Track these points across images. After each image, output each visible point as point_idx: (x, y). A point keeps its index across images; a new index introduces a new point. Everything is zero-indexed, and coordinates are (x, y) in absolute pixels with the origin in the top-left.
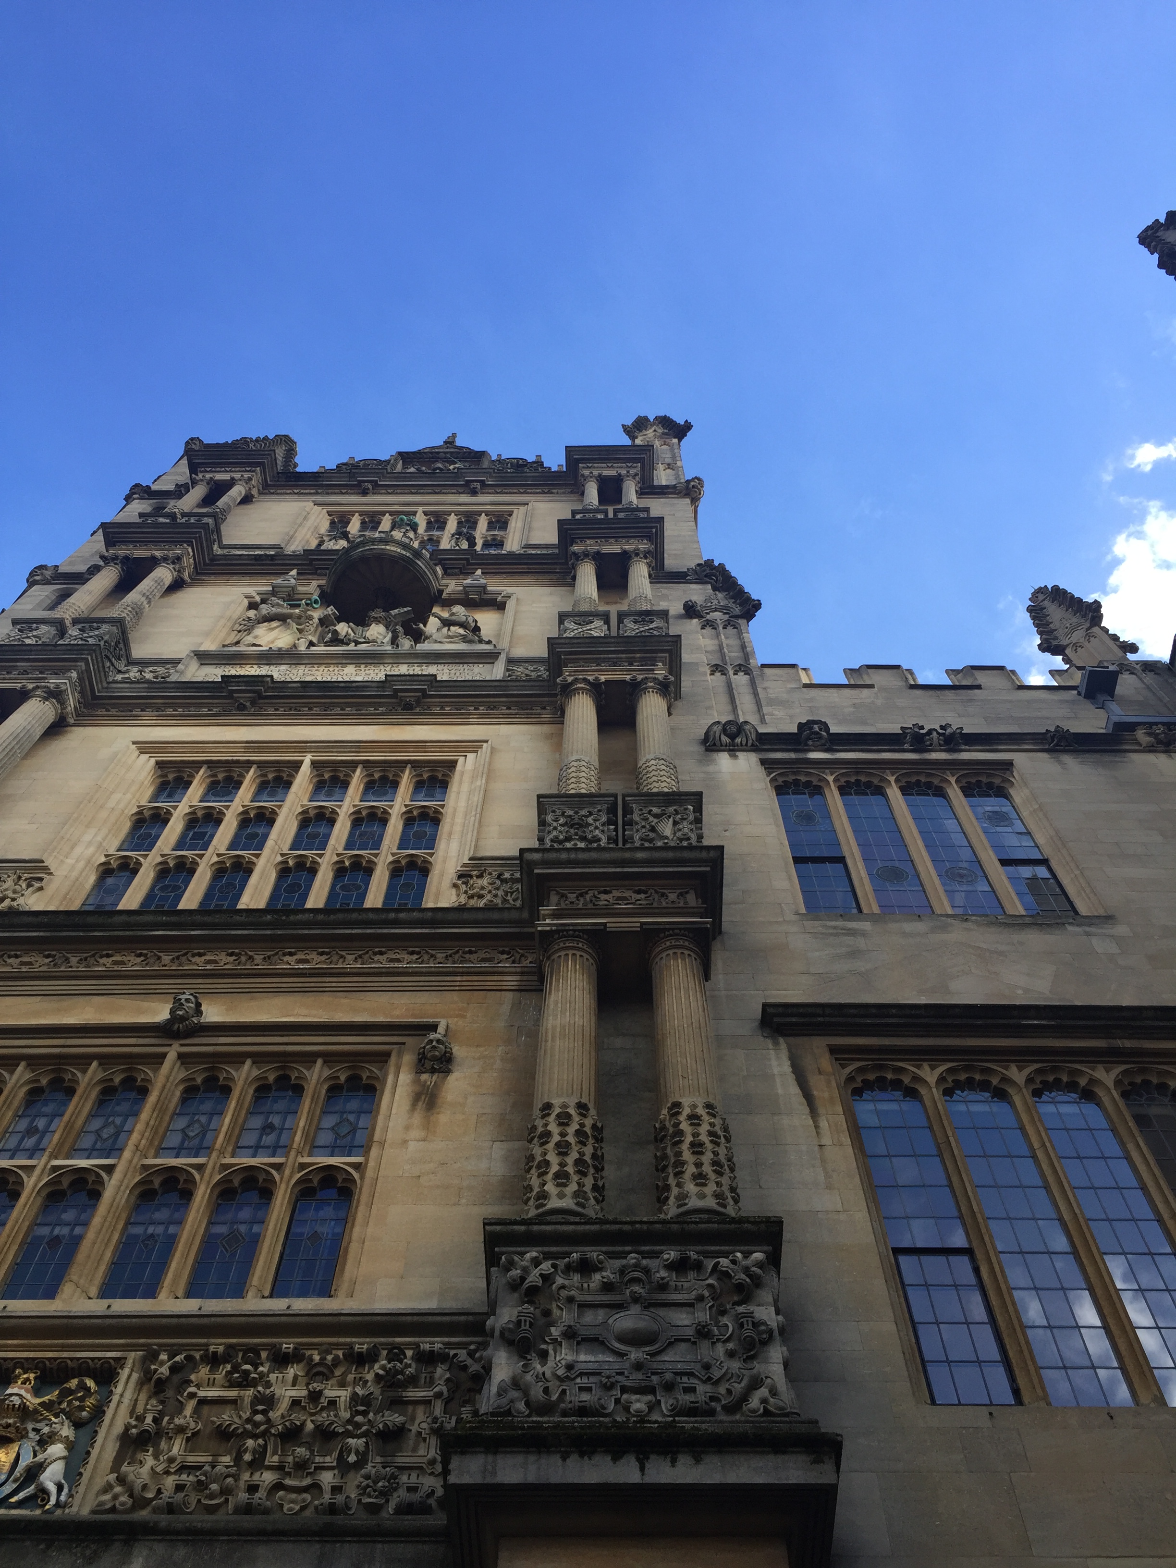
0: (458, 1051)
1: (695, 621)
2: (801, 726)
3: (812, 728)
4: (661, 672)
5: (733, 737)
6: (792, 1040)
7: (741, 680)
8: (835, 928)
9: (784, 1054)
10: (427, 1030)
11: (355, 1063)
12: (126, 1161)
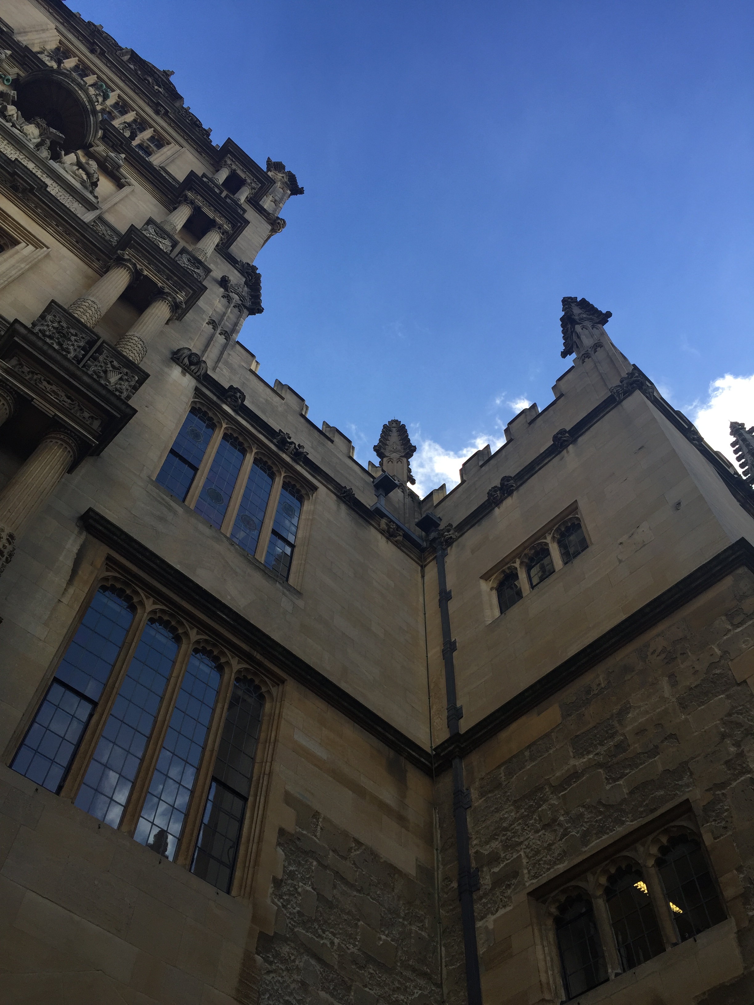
1: (222, 290)
2: (231, 387)
3: (236, 393)
4: (181, 297)
5: (191, 363)
6: (91, 537)
7: (221, 340)
8: (163, 499)
9: (80, 541)
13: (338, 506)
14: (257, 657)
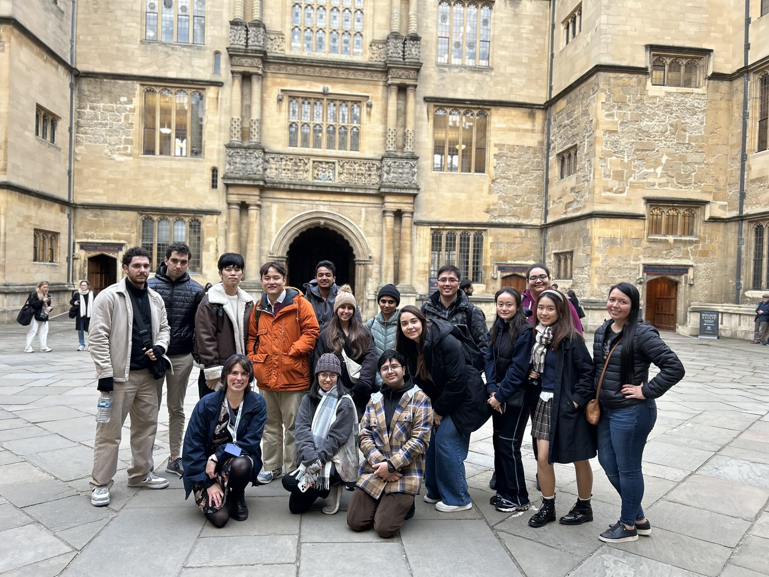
0: (373, 103)
6: (429, 103)
9: (426, 107)
10: (368, 97)
11: (356, 102)
12: (325, 123)
14: (481, 107)
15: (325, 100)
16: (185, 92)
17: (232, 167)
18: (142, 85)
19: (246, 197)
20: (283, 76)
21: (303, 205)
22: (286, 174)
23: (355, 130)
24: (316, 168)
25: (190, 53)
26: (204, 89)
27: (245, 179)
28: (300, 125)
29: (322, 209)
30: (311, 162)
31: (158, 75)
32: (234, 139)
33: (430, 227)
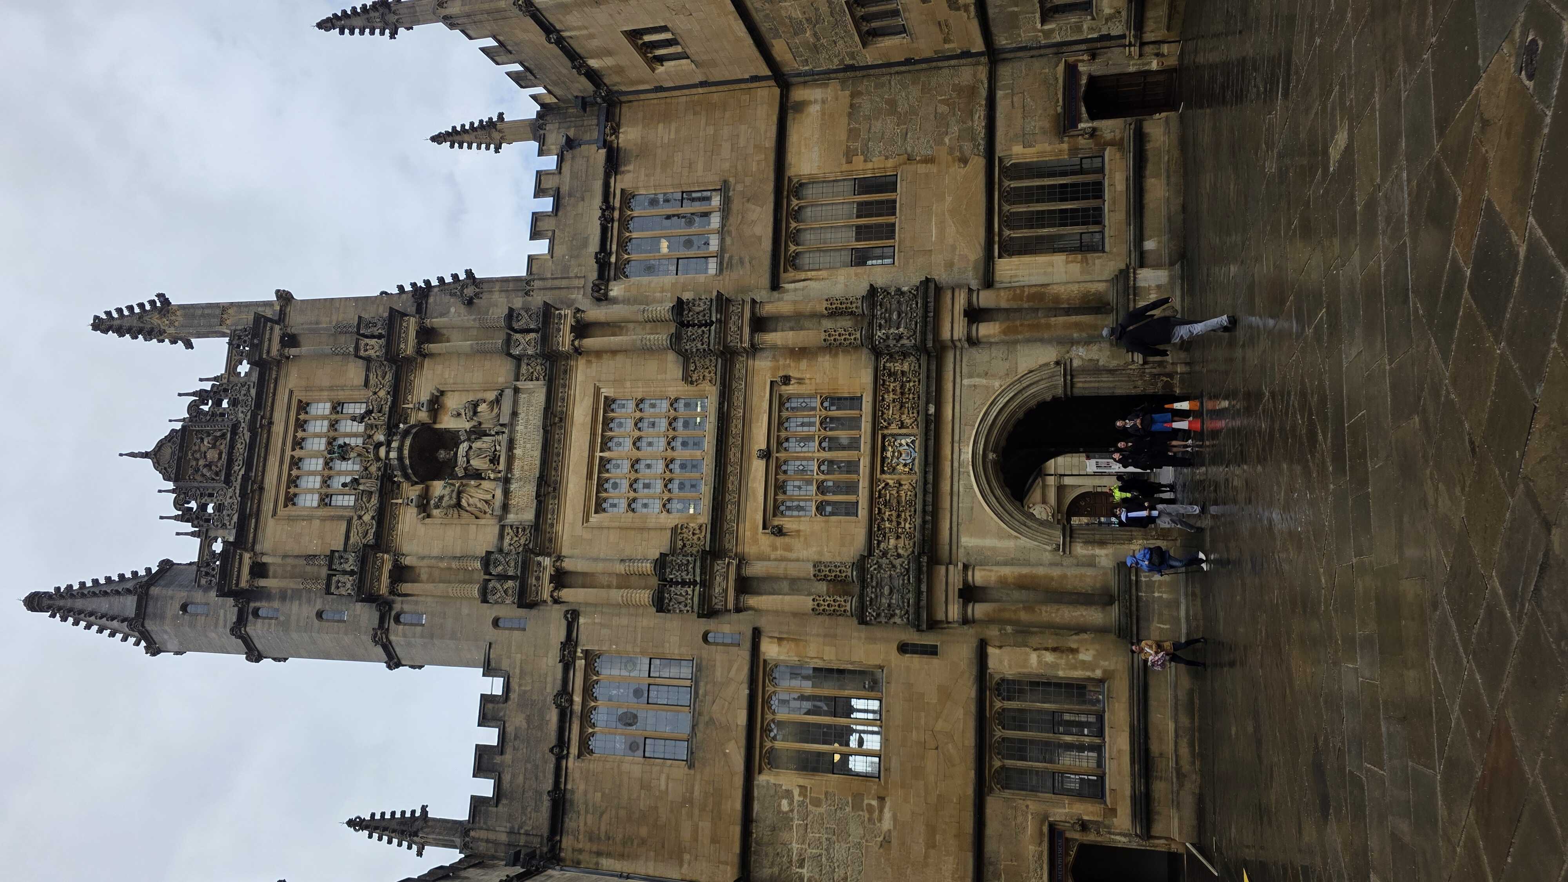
0: (781, 374)
2: (593, 263)
5: (601, 289)
6: (781, 281)
7: (537, 284)
9: (788, 285)
10: (772, 382)
11: (781, 404)
12: (817, 455)
13: (623, 172)
14: (785, 193)
15: (778, 455)
16: (770, 697)
17: (898, 612)
18: (760, 773)
19: (950, 588)
20: (741, 526)
21: (961, 489)
22: (905, 520)
23: (826, 404)
24: (894, 469)
25: (707, 683)
26: (765, 661)
27: (919, 588)
28: (820, 498)
29: (967, 454)
30: (884, 476)
31: (743, 742)
32: (848, 608)
33: (996, 259)
